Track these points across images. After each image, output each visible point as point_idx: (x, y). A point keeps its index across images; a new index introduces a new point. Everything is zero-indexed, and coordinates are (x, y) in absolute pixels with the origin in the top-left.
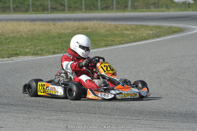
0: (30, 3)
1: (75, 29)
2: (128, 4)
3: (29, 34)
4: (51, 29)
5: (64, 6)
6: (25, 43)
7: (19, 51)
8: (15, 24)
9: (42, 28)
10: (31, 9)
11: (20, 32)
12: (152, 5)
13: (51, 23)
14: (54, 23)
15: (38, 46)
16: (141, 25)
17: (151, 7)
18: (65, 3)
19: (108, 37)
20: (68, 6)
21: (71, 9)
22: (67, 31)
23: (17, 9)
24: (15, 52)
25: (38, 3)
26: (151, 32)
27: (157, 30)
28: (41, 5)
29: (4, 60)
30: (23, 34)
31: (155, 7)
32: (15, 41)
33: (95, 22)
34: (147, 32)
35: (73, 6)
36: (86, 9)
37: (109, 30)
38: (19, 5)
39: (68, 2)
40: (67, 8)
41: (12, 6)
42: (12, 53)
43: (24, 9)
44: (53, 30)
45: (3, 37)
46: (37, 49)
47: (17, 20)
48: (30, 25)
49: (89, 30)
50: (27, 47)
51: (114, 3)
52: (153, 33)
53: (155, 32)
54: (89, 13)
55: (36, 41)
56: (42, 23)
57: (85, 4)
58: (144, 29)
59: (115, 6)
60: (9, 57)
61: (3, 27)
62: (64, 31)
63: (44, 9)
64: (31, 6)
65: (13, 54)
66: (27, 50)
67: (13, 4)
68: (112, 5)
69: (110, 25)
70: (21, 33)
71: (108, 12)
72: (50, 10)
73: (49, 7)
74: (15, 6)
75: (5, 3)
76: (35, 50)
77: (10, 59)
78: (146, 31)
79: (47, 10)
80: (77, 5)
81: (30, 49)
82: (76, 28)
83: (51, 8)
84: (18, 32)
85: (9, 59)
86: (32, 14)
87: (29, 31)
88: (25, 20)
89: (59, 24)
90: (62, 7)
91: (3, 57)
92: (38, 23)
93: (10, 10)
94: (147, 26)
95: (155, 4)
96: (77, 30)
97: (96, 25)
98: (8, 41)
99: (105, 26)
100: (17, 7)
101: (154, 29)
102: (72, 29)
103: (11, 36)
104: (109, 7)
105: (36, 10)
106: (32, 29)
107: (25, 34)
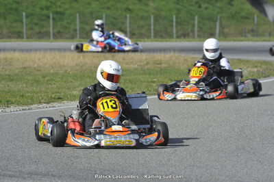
0: (78, 28)
1: (142, 64)
2: (215, 31)
3: (77, 70)
6: (72, 82)
7: (63, 94)
8: (57, 55)
10: (78, 36)
11: (64, 66)
12: (248, 33)
13: (108, 55)
16: (238, 60)
17: (247, 35)
18: (126, 27)
20: (130, 32)
21: (135, 37)
22: (132, 66)
23: (58, 35)
24: (58, 94)
25: (88, 28)
26: (255, 70)
27: (264, 66)
29: (41, 106)
30: (69, 70)
31: (254, 36)
32: (58, 80)
33: (172, 54)
34: (248, 70)
35: (137, 32)
36: (155, 37)
38: (61, 30)
39: (130, 27)
40: (128, 35)
42: (53, 96)
43: (68, 36)
45: (39, 72)
47: (60, 50)
48: (79, 57)
49: (163, 65)
50: (75, 88)
51: (196, 29)
52: (258, 71)
53: (261, 70)
54: (162, 41)
55: (88, 80)
57: (154, 30)
58: (244, 64)
59: (196, 33)
60: (48, 103)
61: (39, 59)
62: (127, 66)
64: (78, 32)
65: (54, 98)
66: (75, 93)
67: (53, 28)
68: (193, 31)
70: (66, 68)
71: (189, 41)
74: (55, 31)
75: (42, 26)
77: (50, 105)
78: (248, 67)
80: (143, 31)
82: (145, 63)
84: (60, 67)
85: (48, 105)
87: (77, 65)
91: (40, 103)
93: (49, 36)
94: (248, 61)
95: (253, 31)
96: (147, 64)
97: (173, 59)
98: (47, 78)
99: (186, 60)
100: (59, 32)
101: (259, 65)
102: (139, 64)
103: (52, 71)
104: (188, 34)
105: (85, 36)
106: (81, 62)
107: (72, 70)
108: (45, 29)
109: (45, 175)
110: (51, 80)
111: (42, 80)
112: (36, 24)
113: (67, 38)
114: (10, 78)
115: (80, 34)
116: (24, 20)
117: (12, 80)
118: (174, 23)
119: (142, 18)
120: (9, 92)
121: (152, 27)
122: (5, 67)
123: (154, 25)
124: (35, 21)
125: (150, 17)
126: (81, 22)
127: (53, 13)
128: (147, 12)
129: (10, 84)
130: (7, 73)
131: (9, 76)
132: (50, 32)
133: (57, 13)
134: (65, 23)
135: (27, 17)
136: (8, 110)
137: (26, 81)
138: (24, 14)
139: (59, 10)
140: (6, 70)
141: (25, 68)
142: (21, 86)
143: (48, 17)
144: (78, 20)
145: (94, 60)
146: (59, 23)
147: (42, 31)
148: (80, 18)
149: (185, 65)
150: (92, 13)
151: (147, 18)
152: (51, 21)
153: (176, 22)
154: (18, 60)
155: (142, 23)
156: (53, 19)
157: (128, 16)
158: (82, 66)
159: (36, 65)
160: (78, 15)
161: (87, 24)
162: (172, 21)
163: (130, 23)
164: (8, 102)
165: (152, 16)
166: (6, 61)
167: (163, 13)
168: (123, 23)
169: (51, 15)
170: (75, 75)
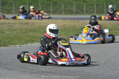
0: (63, 9)
3: (62, 27)
4: (76, 25)
5: (84, 11)
6: (60, 33)
9: (71, 24)
10: (63, 12)
13: (76, 21)
14: (78, 21)
15: (68, 35)
18: (84, 9)
19: (113, 30)
20: (86, 11)
25: (67, 9)
28: (69, 10)
35: (88, 11)
37: (113, 26)
38: (56, 10)
39: (86, 9)
40: (85, 12)
41: (51, 10)
43: (58, 13)
44: (78, 25)
46: (68, 37)
47: (55, 19)
48: (63, 22)
50: (62, 35)
55: (67, 32)
56: (71, 20)
57: (96, 10)
61: (46, 23)
63: (71, 13)
64: (63, 11)
67: (52, 9)
69: (113, 23)
72: (74, 13)
73: (74, 11)
74: (53, 10)
75: (48, 8)
76: (67, 37)
79: (73, 13)
80: (91, 11)
81: (64, 36)
83: (75, 12)
86: (64, 15)
87: (62, 25)
88: (60, 19)
89: (81, 21)
90: (82, 12)
92: (68, 20)
93: (51, 13)
97: (105, 23)
99: (110, 24)
100: (55, 11)
105: (66, 13)
106: (64, 24)
107: (60, 27)
108: (49, 10)
109: (49, 73)
112: (45, 7)
113: (58, 14)
114: (34, 31)
115: (64, 12)
116: (40, 6)
117: (35, 32)
118: (105, 7)
119: (91, 5)
120: (34, 36)
121: (95, 9)
122: (32, 26)
123: (96, 8)
124: (45, 6)
125: (94, 5)
126: (64, 7)
127: (52, 3)
128: (93, 2)
129: (34, 33)
130: (33, 28)
131: (34, 30)
132: (51, 11)
133: (54, 3)
134: (57, 7)
135: (41, 4)
136: (33, 44)
137: (41, 32)
138: (40, 3)
139: (55, 1)
140: (32, 27)
141: (40, 26)
142: (38, 34)
143: (50, 4)
144: (63, 6)
145: (70, 23)
146: (55, 7)
147: (47, 10)
148: (64, 5)
149: (110, 26)
150: (69, 3)
151: (93, 5)
152: (51, 6)
153: (106, 7)
154: (37, 23)
155: (91, 7)
156: (52, 5)
157: (85, 4)
158: (64, 26)
159: (45, 25)
160: (63, 4)
161: (67, 8)
162: (104, 6)
163: (86, 7)
164: (33, 41)
165: (95, 4)
166: (32, 24)
167: (100, 3)
168: (83, 7)
169: (51, 4)
170: (62, 30)
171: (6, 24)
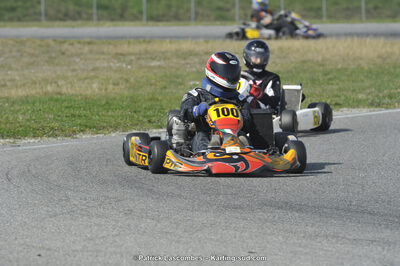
110: (335, 78)
111: (321, 78)
141: (304, 62)
154: (298, 50)
158: (384, 59)
159: (320, 58)
170: (370, 71)
171: (196, 54)
